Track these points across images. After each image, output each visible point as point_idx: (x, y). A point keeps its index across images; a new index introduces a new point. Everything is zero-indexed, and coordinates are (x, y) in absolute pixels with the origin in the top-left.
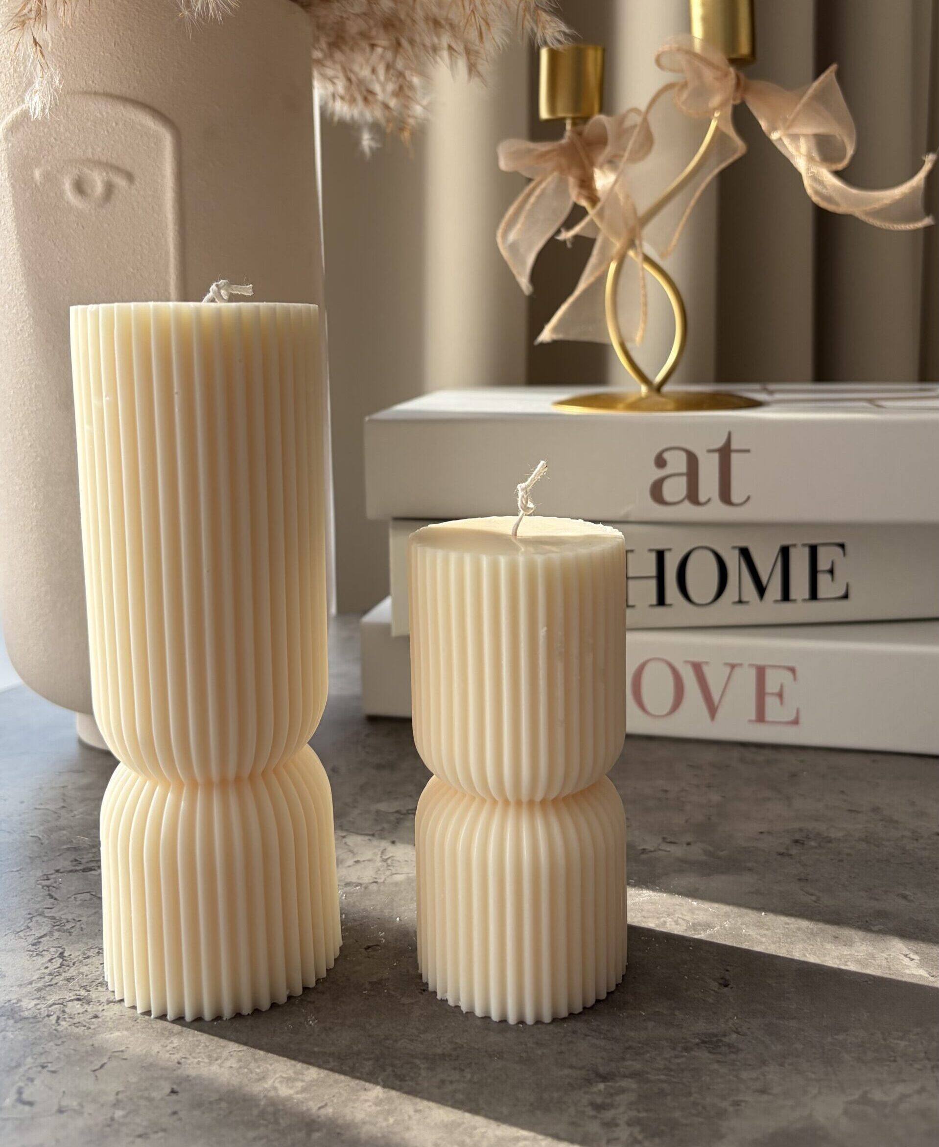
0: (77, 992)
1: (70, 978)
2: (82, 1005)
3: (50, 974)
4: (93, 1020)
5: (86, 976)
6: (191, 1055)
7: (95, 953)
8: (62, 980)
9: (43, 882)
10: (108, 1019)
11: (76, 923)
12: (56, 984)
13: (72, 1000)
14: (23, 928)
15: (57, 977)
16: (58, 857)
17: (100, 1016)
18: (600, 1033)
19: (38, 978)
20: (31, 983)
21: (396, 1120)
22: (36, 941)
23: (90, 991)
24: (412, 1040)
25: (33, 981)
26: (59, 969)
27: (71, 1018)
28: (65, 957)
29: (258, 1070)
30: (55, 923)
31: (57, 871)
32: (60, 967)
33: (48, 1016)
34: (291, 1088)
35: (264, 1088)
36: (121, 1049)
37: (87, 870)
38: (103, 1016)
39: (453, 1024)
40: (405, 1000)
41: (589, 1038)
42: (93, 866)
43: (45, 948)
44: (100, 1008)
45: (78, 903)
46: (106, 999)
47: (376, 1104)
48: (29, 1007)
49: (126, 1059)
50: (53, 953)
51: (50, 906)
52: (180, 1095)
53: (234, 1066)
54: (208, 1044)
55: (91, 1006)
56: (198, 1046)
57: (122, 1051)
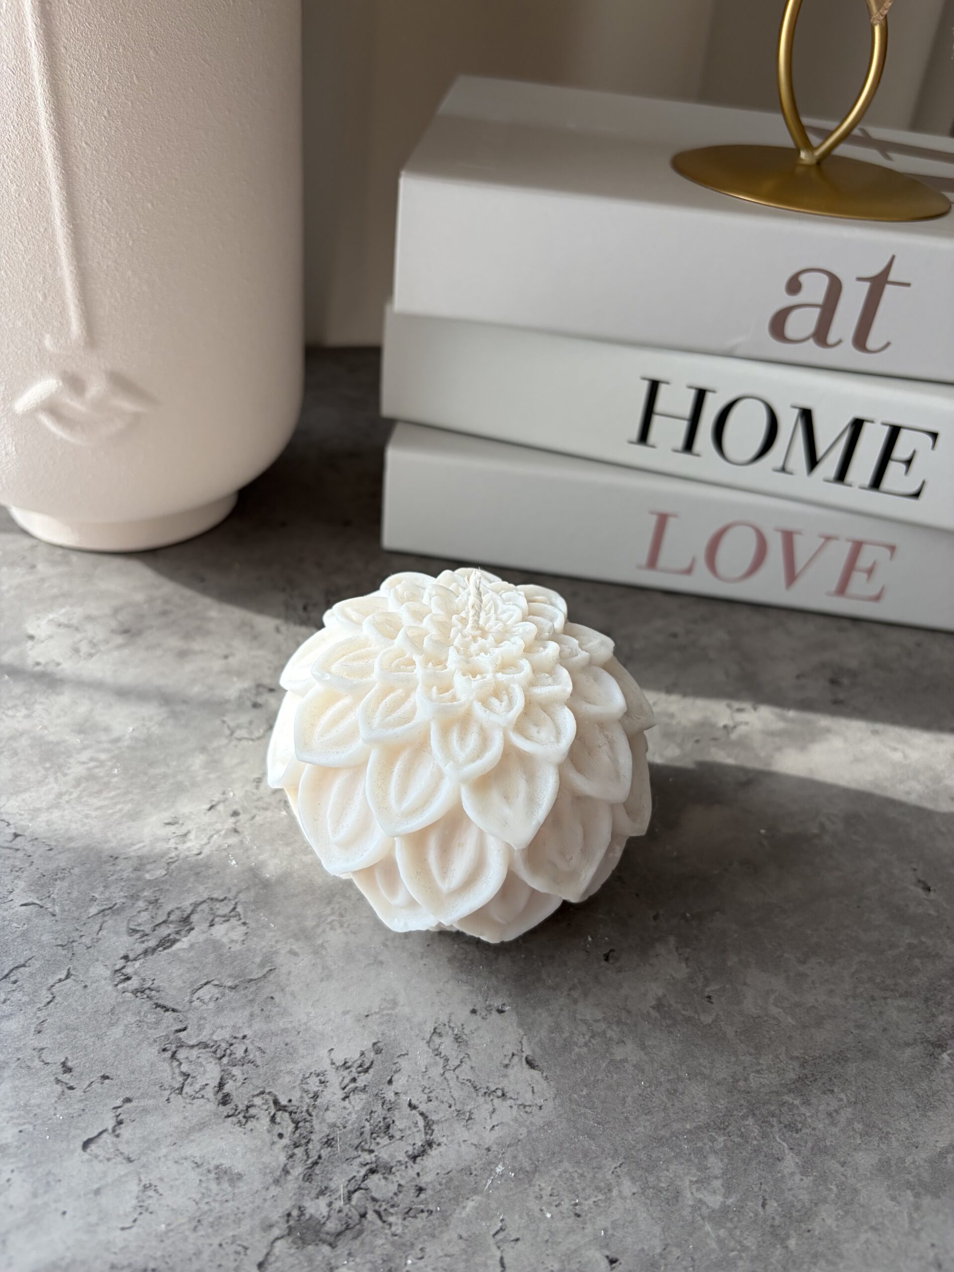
0: (359, 1160)
1: (328, 1140)
2: (386, 1178)
3: (296, 1146)
4: (422, 1196)
5: (345, 1127)
6: (578, 1197)
7: (318, 1084)
8: (322, 1148)
9: (125, 985)
10: (439, 1187)
11: (244, 1043)
12: (320, 1157)
13: (365, 1178)
14: (181, 1079)
15: (310, 1146)
16: (103, 933)
17: (423, 1185)
18: (892, 990)
19: (288, 1159)
20: (286, 1172)
21: (837, 1187)
22: (220, 1096)
23: (371, 1151)
24: (758, 1072)
25: (285, 1166)
26: (298, 1131)
27: (393, 1206)
28: (285, 1106)
29: (663, 1185)
30: (215, 1052)
31: (126, 957)
32: (297, 1128)
33: (363, 1216)
34: (715, 1192)
35: (692, 1206)
36: (498, 1228)
37: (169, 944)
38: (427, 1183)
39: (773, 1033)
40: (707, 1019)
41: (889, 1001)
42: (169, 935)
43: (246, 1103)
44: (412, 1173)
45: (212, 1005)
46: (404, 1155)
47: (805, 1173)
48: (325, 1214)
49: (517, 1240)
50: (265, 1107)
51: (181, 1026)
52: (621, 1261)
53: (635, 1190)
54: (580, 1171)
55: (398, 1174)
56: (573, 1180)
57: (502, 1229)
